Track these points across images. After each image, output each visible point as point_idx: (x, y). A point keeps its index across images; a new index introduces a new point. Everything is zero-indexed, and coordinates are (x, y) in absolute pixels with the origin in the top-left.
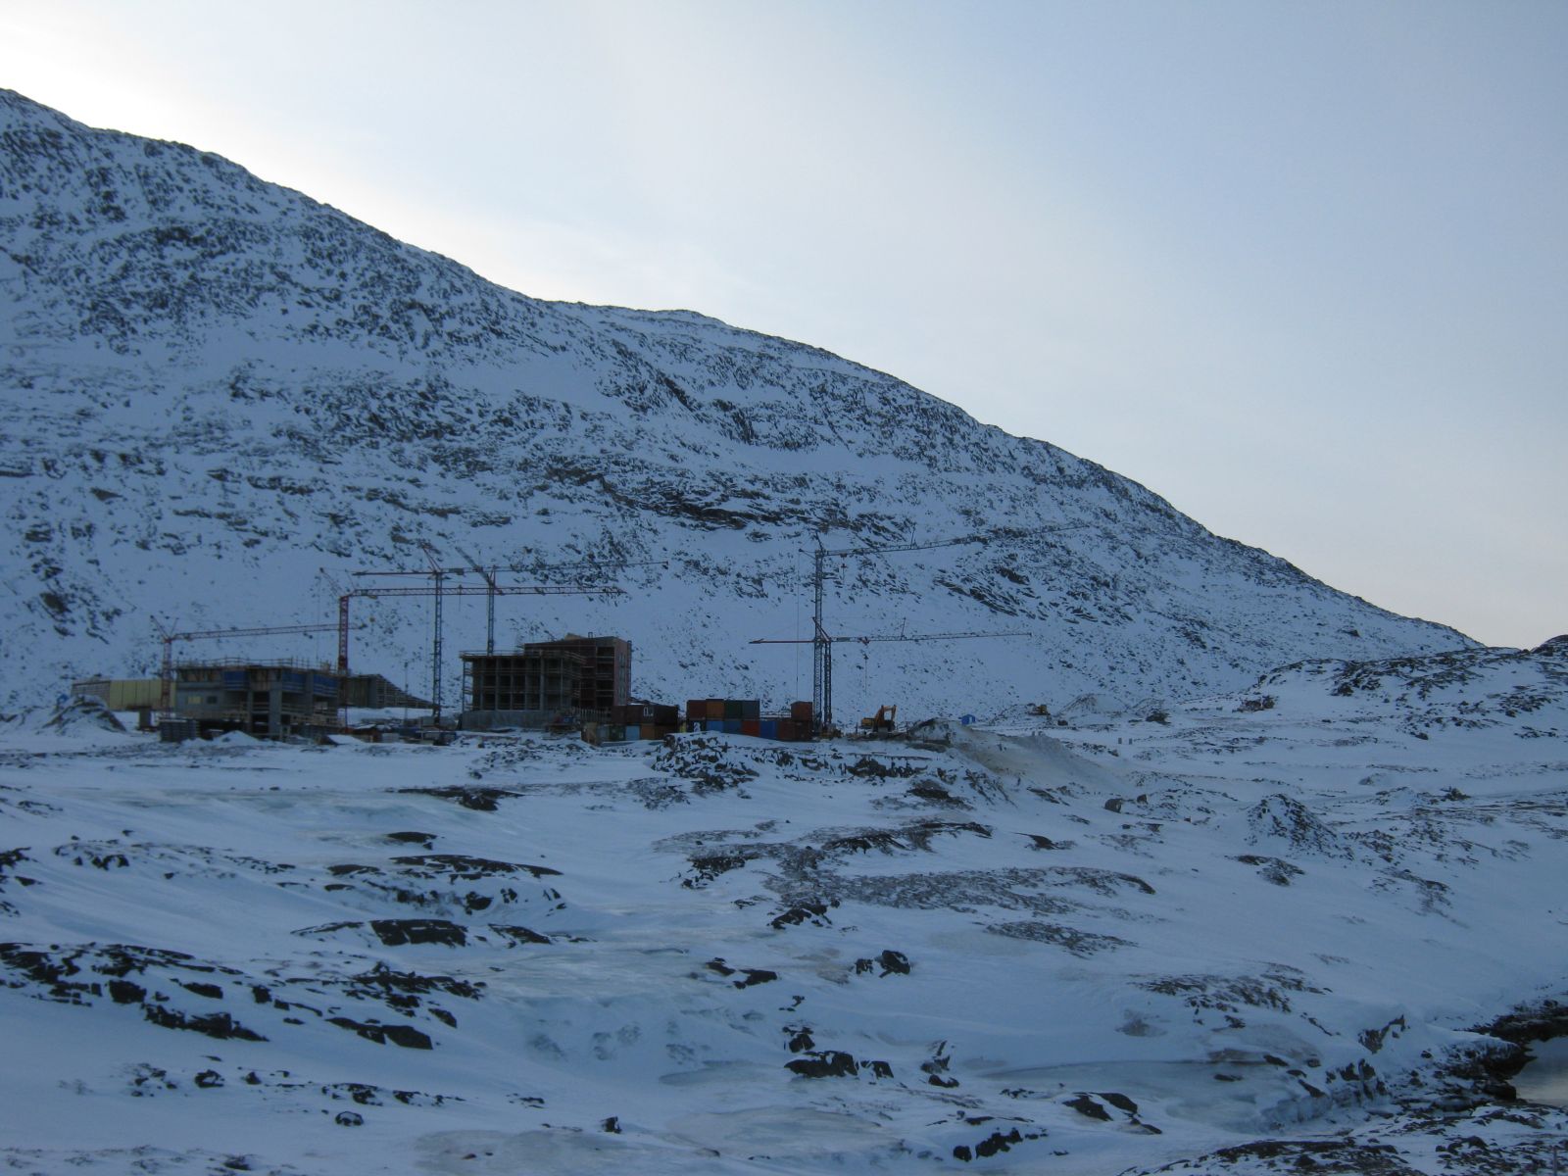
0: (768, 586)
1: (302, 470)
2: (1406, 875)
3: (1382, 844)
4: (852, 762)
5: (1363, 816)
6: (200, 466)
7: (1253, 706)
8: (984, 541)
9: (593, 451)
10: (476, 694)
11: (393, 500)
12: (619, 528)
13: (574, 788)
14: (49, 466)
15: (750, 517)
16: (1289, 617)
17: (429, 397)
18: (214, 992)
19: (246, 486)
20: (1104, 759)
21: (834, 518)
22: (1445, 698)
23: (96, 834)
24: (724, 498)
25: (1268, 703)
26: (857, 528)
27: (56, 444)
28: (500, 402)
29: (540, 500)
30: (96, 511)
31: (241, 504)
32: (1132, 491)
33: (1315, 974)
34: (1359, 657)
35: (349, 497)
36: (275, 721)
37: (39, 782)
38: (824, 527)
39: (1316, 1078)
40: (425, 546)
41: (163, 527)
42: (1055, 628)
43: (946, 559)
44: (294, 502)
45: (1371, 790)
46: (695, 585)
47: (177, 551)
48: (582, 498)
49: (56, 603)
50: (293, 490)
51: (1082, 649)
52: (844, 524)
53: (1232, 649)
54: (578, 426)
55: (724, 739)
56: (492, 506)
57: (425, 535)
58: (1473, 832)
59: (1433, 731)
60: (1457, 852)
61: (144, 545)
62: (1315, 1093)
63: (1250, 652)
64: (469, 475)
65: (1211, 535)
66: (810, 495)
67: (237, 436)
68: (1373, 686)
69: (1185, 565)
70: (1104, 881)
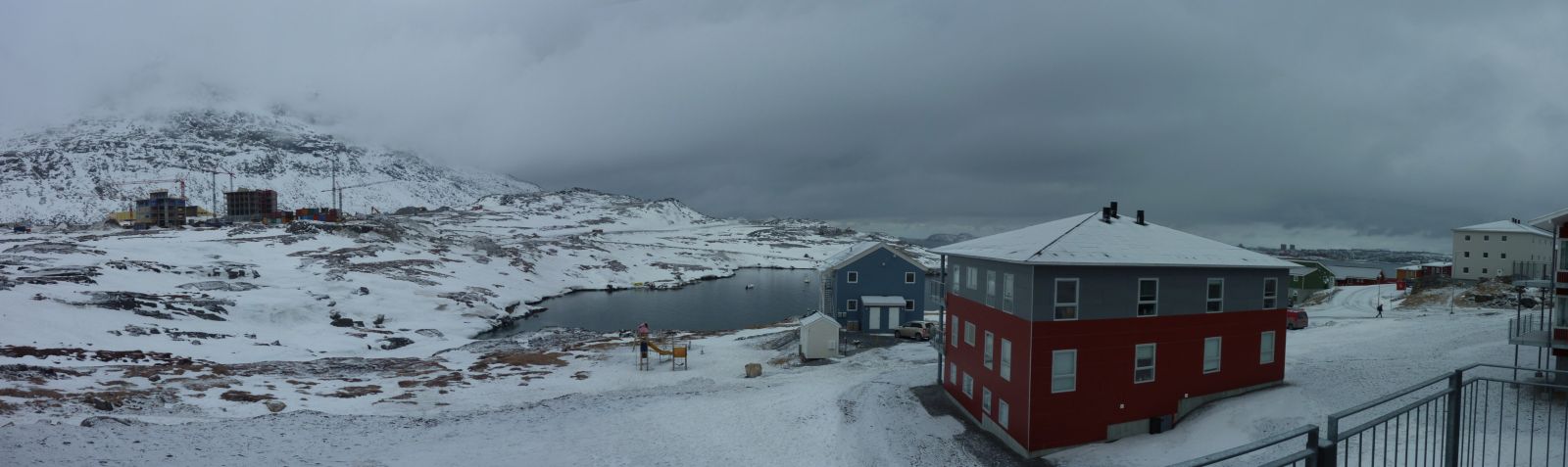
0: (320, 172)
1: (169, 142)
2: (522, 260)
3: (515, 252)
4: (349, 228)
5: (509, 243)
6: (138, 144)
7: (476, 208)
8: (391, 156)
9: (262, 129)
10: (228, 210)
11: (199, 149)
12: (271, 154)
13: (261, 239)
14: (94, 148)
15: (313, 149)
17: (208, 114)
19: (153, 149)
20: (429, 226)
21: (341, 149)
22: (534, 206)
23: (118, 258)
24: (305, 143)
25: (481, 207)
26: (349, 151)
27: (96, 141)
28: (231, 114)
29: (245, 146)
30: (109, 160)
31: (151, 154)
33: (495, 291)
34: (508, 193)
35: (185, 149)
36: (167, 221)
37: (100, 245)
38: (338, 151)
39: (494, 321)
40: (209, 163)
41: (128, 163)
42: (414, 184)
43: (378, 162)
44: (168, 152)
45: (511, 235)
46: (296, 173)
47: (134, 171)
48: (259, 145)
49: (99, 190)
50: (167, 148)
51: (423, 190)
52: (344, 150)
53: (470, 190)
54: (257, 122)
55: (308, 221)
56: (231, 149)
57: (210, 160)
58: (541, 247)
59: (530, 216)
60: (536, 253)
61: (123, 170)
63: (476, 191)
64: (223, 139)
66: (333, 141)
67: (149, 133)
68: (512, 202)
70: (428, 263)
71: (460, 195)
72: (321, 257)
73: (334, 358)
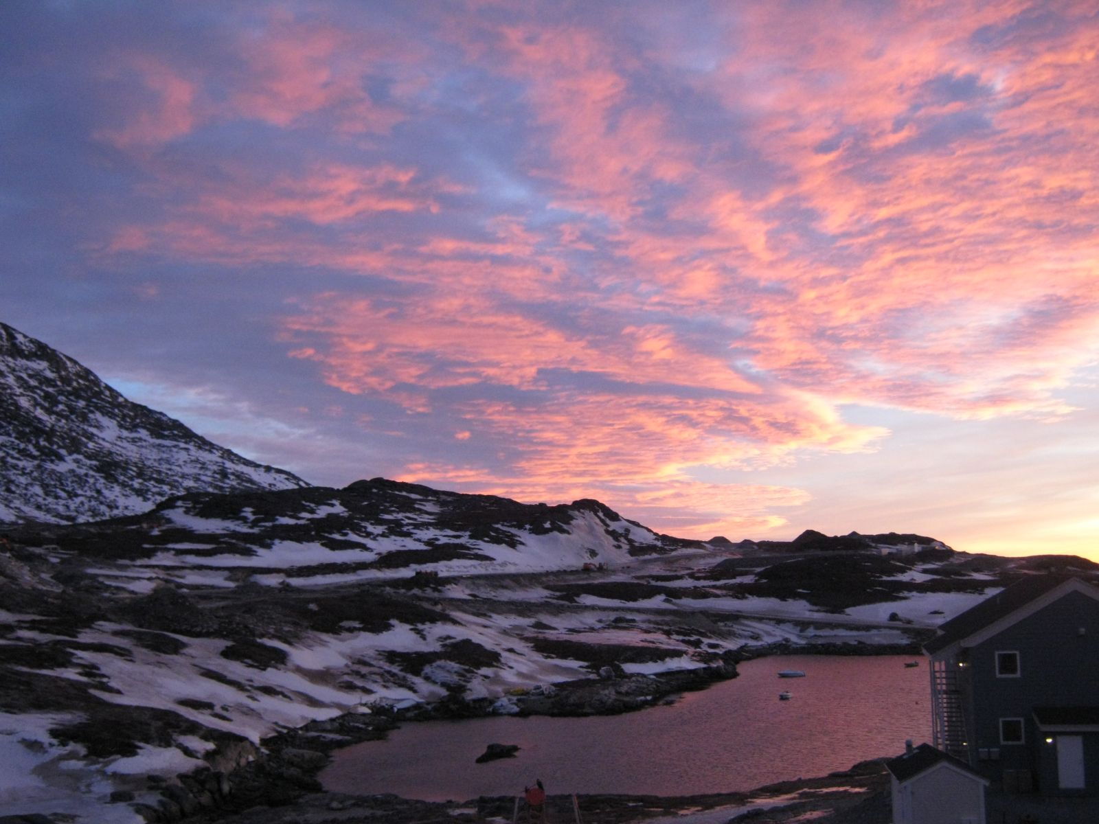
16: (181, 462)
32: (69, 364)
34: (227, 491)
53: (136, 483)
59: (275, 545)
65: (126, 400)
68: (235, 511)
69: (105, 421)
71: (114, 493)
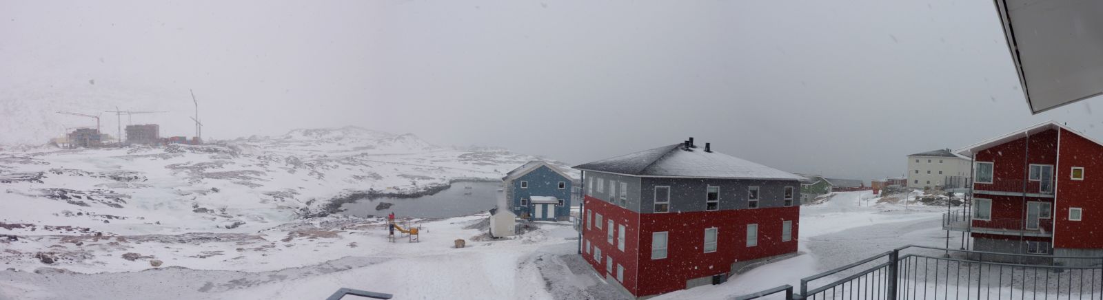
2: (316, 172)
3: (311, 165)
4: (205, 149)
5: (308, 160)
7: (288, 138)
10: (128, 137)
13: (149, 155)
18: (80, 197)
20: (257, 148)
22: (325, 137)
23: (56, 167)
25: (291, 137)
33: (298, 191)
36: (88, 144)
37: (46, 158)
39: (298, 211)
45: (310, 155)
55: (179, 145)
58: (329, 164)
59: (322, 144)
60: (326, 167)
62: (298, 214)
68: (311, 134)
70: (257, 173)
72: (187, 168)
73: (194, 233)
